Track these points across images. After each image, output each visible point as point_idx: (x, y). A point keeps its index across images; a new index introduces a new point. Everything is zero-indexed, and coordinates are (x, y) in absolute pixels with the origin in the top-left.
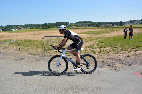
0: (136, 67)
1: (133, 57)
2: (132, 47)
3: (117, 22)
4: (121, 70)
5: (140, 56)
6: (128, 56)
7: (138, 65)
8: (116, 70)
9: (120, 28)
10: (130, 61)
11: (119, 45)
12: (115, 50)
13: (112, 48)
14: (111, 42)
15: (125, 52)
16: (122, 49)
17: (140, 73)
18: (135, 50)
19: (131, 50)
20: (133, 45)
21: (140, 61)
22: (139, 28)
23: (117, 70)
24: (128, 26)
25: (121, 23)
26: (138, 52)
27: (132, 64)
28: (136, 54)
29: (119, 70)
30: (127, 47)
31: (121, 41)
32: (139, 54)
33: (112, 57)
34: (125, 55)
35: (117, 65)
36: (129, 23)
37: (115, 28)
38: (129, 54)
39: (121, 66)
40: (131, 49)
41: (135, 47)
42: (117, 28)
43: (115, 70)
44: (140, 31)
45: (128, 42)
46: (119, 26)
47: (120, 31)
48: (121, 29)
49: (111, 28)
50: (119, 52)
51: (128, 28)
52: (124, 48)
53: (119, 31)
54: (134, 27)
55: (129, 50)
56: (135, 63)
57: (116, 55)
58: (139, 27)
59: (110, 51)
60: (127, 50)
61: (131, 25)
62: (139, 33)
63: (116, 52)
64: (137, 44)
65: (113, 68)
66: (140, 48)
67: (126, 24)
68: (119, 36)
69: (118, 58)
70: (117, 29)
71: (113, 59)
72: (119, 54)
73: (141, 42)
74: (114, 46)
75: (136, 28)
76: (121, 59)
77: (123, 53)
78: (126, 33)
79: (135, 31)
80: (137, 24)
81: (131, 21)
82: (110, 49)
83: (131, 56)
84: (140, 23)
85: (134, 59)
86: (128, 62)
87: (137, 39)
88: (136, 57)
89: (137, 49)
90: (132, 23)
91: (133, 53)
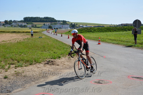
0: (18, 93)
1: (12, 77)
2: (11, 62)
5: (23, 75)
6: (5, 78)
7: (20, 89)
10: (9, 85)
18: (16, 67)
19: (9, 68)
20: (11, 58)
21: (23, 83)
22: (19, 32)
24: (3, 29)
26: (20, 70)
27: (11, 89)
28: (17, 72)
30: (3, 63)
32: (21, 72)
36: (3, 25)
38: (7, 74)
40: (9, 65)
41: (16, 61)
44: (21, 38)
54: (12, 31)
55: (7, 67)
56: (16, 88)
58: (18, 31)
60: (3, 68)
64: (18, 57)
66: (22, 62)
73: (22, 53)
80: (15, 26)
81: (6, 22)
83: (9, 77)
84: (20, 25)
85: (14, 80)
86: (5, 86)
87: (17, 50)
88: (18, 77)
89: (18, 64)
90: (9, 25)
91: (13, 72)
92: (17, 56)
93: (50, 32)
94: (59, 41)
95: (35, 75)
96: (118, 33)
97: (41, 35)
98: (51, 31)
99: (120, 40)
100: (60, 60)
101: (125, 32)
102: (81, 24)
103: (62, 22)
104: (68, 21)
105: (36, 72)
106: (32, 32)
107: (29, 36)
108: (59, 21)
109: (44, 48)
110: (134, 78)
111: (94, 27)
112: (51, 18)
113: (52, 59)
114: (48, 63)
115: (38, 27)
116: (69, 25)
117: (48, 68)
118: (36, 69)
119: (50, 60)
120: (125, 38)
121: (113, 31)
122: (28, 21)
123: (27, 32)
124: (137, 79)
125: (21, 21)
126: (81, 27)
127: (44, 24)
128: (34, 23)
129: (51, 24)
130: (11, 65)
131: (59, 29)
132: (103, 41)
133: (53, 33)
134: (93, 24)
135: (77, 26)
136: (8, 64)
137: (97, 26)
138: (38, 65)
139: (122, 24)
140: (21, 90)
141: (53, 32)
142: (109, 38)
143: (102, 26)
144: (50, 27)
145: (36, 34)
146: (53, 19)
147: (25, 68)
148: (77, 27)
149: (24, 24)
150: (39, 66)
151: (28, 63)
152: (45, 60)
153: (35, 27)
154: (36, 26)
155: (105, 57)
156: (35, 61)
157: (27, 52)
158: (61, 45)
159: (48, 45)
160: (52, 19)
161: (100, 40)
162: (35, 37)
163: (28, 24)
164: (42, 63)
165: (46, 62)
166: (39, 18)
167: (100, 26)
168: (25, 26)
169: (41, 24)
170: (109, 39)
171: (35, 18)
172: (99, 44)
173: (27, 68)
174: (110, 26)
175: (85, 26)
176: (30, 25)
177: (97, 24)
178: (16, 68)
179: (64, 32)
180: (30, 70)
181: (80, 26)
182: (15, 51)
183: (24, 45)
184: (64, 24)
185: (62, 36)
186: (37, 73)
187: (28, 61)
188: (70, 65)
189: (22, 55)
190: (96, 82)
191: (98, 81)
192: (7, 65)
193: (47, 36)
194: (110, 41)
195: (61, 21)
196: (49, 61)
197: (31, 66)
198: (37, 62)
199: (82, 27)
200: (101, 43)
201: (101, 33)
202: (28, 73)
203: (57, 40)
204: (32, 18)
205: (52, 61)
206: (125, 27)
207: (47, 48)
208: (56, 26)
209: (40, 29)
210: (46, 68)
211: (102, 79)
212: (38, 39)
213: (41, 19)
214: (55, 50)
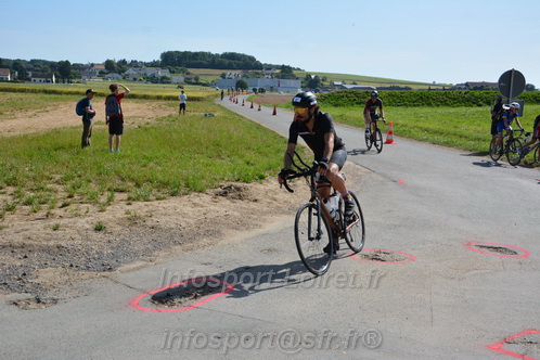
0: (132, 275)
1: (119, 228)
2: (117, 183)
3: (45, 62)
4: (66, 296)
5: (149, 223)
6: (99, 229)
7: (139, 264)
8: (39, 301)
9: (60, 93)
10: (107, 251)
11: (58, 177)
12: (36, 201)
13: (17, 195)
14: (13, 161)
15: (83, 212)
16: (70, 197)
17: (150, 297)
18: (129, 199)
19: (110, 200)
20: (118, 174)
21: (149, 246)
22: (145, 97)
23: (42, 298)
24: (100, 85)
25: (65, 71)
26: (140, 208)
27: (114, 262)
28: (133, 214)
29: (55, 301)
30: (94, 187)
31: (64, 156)
32: (143, 214)
33: (18, 239)
34: (82, 223)
35: (47, 275)
36: (102, 73)
37: (33, 91)
38: (104, 217)
39: (66, 277)
40: (110, 194)
41: (130, 184)
42: (46, 92)
43: (33, 305)
44: (151, 114)
45: (96, 163)
46: (53, 86)
47: (63, 107)
48: (64, 96)
49: (14, 91)
50: (53, 211)
51: (101, 95)
52: (80, 190)
53: (56, 108)
55: (103, 200)
56: (128, 259)
57: (40, 225)
58: (144, 93)
59: (10, 209)
60: (93, 200)
61: (110, 82)
62: (146, 120)
63: (40, 214)
64: (137, 171)
65: (23, 296)
66: (149, 188)
67: (91, 75)
68: (57, 131)
69: (52, 243)
70: (47, 96)
71: (24, 249)
72: (53, 222)
73: (150, 160)
74: (31, 184)
75: (133, 97)
76: (63, 244)
77: (76, 215)
78: (87, 117)
79: (127, 110)
80: (135, 79)
81: (109, 65)
82: (9, 199)
83: (109, 226)
84: (149, 75)
85: (122, 237)
86: (97, 253)
87: (135, 149)
88: (134, 228)
89: (135, 192)
90: (117, 75)
91: (120, 214)
92: (134, 168)
93: (240, 101)
94: (265, 129)
95: (184, 225)
96: (452, 110)
97: (210, 109)
98: (241, 97)
99: (455, 135)
100: (262, 187)
101: (475, 109)
102: (338, 80)
103: (278, 71)
104: (299, 69)
105: (189, 217)
106: (183, 97)
107: (174, 111)
108: (269, 67)
109: (217, 149)
110: (483, 250)
111: (377, 89)
112: (244, 55)
113: (238, 180)
114: (226, 193)
115: (204, 85)
116: (299, 81)
117: (225, 207)
118: (188, 209)
119: (231, 183)
120: (472, 127)
121: (438, 106)
122: (174, 64)
123: (169, 98)
124: (495, 253)
125: (154, 65)
126: (337, 89)
127: (223, 76)
128: (190, 70)
129: (244, 76)
130: (116, 194)
131: (267, 93)
132: (401, 135)
133: (248, 104)
134: (376, 78)
135: (325, 83)
136: (109, 190)
137: (389, 86)
138: (195, 198)
139: (467, 84)
140: (142, 267)
141: (248, 100)
142: (421, 125)
143: (403, 86)
144: (241, 86)
145: (198, 103)
146: (252, 59)
147: (156, 203)
148: (325, 89)
149: (160, 73)
150: (197, 200)
151: (166, 191)
152: (216, 184)
153: (194, 84)
154: (197, 79)
155: (402, 184)
156: (187, 186)
157: (164, 156)
158: (270, 142)
159: (230, 138)
160: (248, 60)
161: (393, 129)
162: (192, 114)
163: (173, 72)
164: (208, 191)
165: (220, 189)
166: (210, 55)
167: (398, 88)
168: (164, 80)
169: (212, 75)
170: (421, 128)
171: (196, 54)
172: (389, 142)
173: (162, 204)
174: (430, 89)
175: (349, 87)
176: (179, 78)
177: (390, 81)
178: (129, 204)
179: (283, 101)
180: (171, 212)
181: (336, 83)
182: (129, 152)
183: (156, 137)
184: (283, 78)
185: (275, 114)
186: (192, 222)
187: (165, 184)
188: (293, 201)
189: (151, 164)
190: (366, 256)
191: (373, 252)
192: (106, 193)
193: (229, 112)
194: (424, 135)
195: (277, 67)
196: (230, 187)
197: (173, 199)
198: (192, 187)
199: (341, 87)
200: (396, 140)
201: (400, 108)
202: (163, 221)
203: (259, 127)
204: (186, 54)
205: (238, 189)
206: (477, 93)
207: (226, 149)
208: (260, 84)
209: (209, 88)
210: (217, 208)
211: (387, 248)
212: (202, 119)
213: (213, 60)
214: (250, 156)
